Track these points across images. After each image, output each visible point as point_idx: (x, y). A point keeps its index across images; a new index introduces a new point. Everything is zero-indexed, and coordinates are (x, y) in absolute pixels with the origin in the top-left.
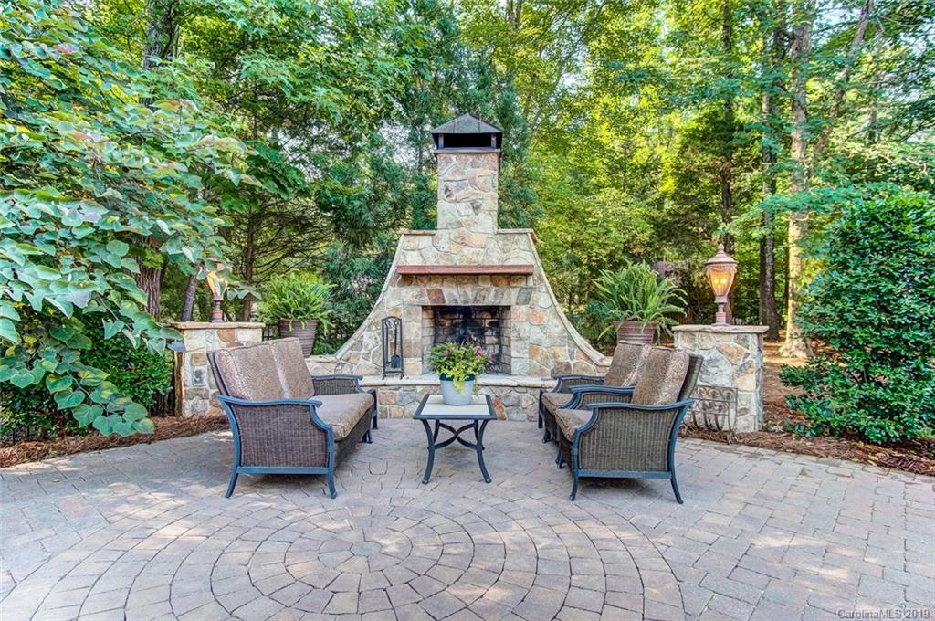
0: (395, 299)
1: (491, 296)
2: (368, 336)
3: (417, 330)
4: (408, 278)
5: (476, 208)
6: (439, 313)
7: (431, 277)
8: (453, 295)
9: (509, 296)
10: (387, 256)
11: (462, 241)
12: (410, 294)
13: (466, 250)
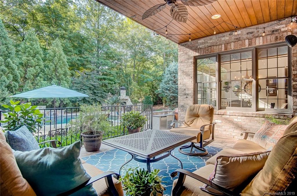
5: (123, 94)
13: (123, 98)
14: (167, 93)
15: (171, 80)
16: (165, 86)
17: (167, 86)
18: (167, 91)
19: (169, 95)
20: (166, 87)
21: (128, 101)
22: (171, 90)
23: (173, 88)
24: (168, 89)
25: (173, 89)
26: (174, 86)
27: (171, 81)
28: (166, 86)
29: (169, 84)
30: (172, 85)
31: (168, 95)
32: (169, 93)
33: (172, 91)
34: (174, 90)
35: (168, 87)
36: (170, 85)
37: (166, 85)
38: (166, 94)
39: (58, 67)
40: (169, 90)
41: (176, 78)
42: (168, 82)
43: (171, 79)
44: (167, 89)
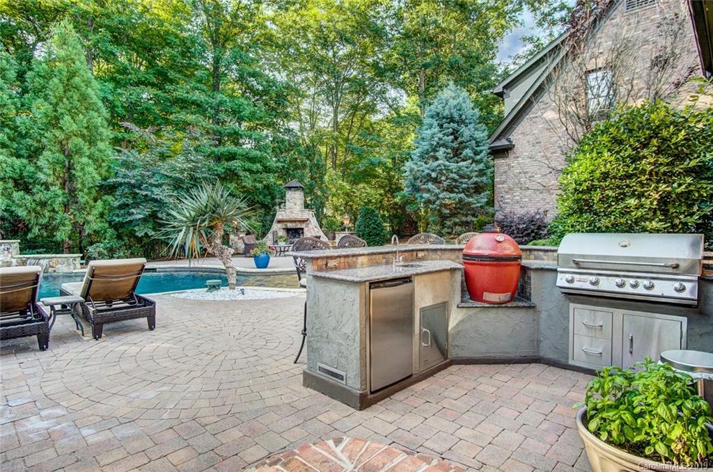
0: (276, 227)
1: (299, 226)
2: (270, 236)
3: (282, 233)
4: (279, 222)
5: (295, 204)
6: (288, 230)
7: (285, 221)
8: (290, 225)
9: (303, 226)
10: (274, 215)
11: (292, 212)
12: (279, 225)
13: (293, 215)
14: (428, 191)
15: (444, 145)
16: (422, 166)
17: (428, 166)
18: (430, 186)
19: (438, 198)
20: (427, 171)
21: (310, 226)
22: (443, 178)
23: (452, 172)
24: (434, 175)
25: (452, 175)
26: (453, 166)
27: (442, 150)
28: (424, 168)
29: (437, 159)
30: (447, 163)
31: (432, 198)
32: (437, 191)
33: (445, 184)
34: (455, 181)
35: (433, 171)
36: (440, 162)
37: (426, 163)
38: (426, 195)
39: (63, 111)
40: (436, 181)
41: (459, 140)
42: (432, 154)
43: (441, 142)
44: (429, 178)
